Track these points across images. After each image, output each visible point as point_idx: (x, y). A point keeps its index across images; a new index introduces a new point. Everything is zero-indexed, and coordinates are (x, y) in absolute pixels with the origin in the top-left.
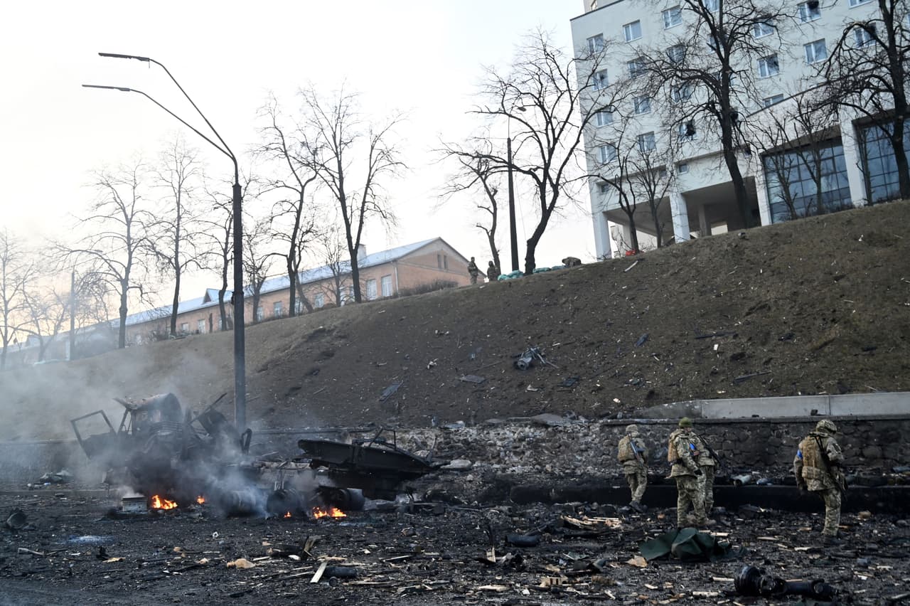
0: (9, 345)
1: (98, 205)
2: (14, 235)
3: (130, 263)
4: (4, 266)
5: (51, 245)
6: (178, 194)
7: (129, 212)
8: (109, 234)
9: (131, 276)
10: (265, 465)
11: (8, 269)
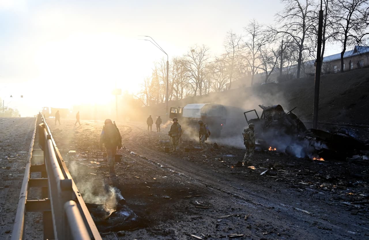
0: (255, 74)
1: (291, 9)
2: (258, 24)
3: (304, 38)
4: (254, 38)
5: (270, 29)
6: (326, 3)
7: (304, 12)
8: (295, 24)
9: (304, 44)
10: (306, 137)
11: (255, 40)
